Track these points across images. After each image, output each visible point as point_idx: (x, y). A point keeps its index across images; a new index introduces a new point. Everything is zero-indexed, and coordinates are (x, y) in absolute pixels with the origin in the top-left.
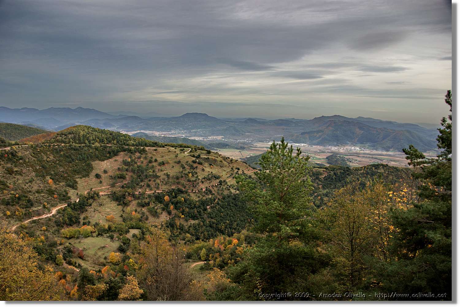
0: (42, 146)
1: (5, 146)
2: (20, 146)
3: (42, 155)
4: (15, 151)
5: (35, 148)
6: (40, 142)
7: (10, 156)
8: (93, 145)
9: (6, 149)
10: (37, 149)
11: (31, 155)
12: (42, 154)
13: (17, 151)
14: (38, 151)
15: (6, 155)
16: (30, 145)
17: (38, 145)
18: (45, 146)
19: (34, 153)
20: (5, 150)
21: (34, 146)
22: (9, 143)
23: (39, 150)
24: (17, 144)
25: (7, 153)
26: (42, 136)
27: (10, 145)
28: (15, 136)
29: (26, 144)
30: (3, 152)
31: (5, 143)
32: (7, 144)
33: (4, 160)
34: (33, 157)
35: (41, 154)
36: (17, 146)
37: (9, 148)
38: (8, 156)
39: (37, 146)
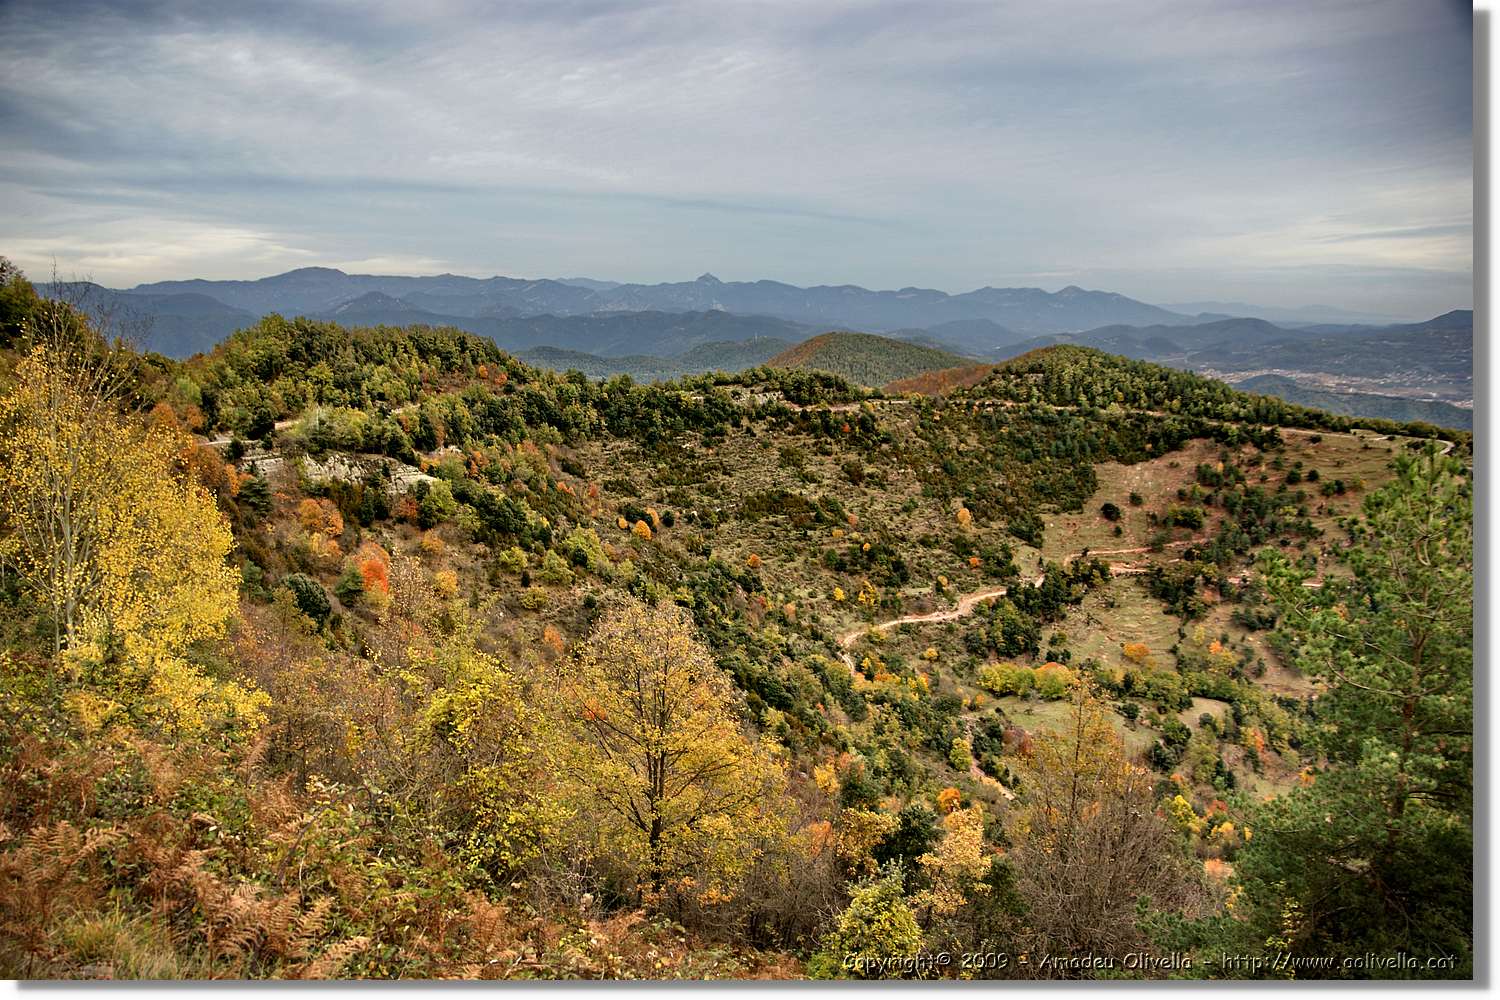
0: (947, 405)
1: (846, 401)
2: (886, 402)
3: (945, 433)
4: (872, 417)
5: (926, 410)
6: (941, 393)
7: (857, 430)
8: (1102, 411)
9: (847, 408)
10: (933, 414)
11: (916, 432)
12: (947, 429)
13: (877, 415)
14: (936, 421)
15: (847, 427)
16: (913, 402)
17: (935, 401)
18: (957, 405)
19: (922, 426)
20: (845, 412)
21: (924, 404)
22: (857, 392)
23: (937, 418)
24: (877, 396)
25: (849, 422)
26: (950, 374)
27: (859, 397)
28: (877, 371)
29: (902, 398)
30: (840, 417)
31: (847, 391)
32: (851, 395)
33: (840, 441)
34: (919, 437)
35: (942, 429)
36: (877, 402)
37: (853, 409)
38: (853, 429)
39: (933, 404)
